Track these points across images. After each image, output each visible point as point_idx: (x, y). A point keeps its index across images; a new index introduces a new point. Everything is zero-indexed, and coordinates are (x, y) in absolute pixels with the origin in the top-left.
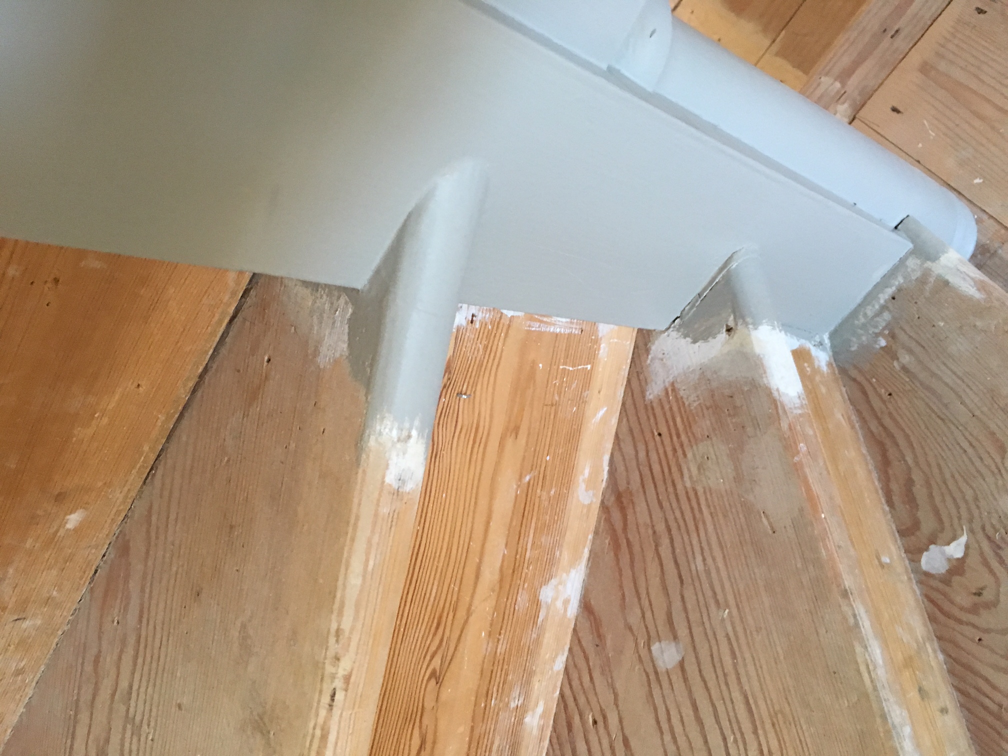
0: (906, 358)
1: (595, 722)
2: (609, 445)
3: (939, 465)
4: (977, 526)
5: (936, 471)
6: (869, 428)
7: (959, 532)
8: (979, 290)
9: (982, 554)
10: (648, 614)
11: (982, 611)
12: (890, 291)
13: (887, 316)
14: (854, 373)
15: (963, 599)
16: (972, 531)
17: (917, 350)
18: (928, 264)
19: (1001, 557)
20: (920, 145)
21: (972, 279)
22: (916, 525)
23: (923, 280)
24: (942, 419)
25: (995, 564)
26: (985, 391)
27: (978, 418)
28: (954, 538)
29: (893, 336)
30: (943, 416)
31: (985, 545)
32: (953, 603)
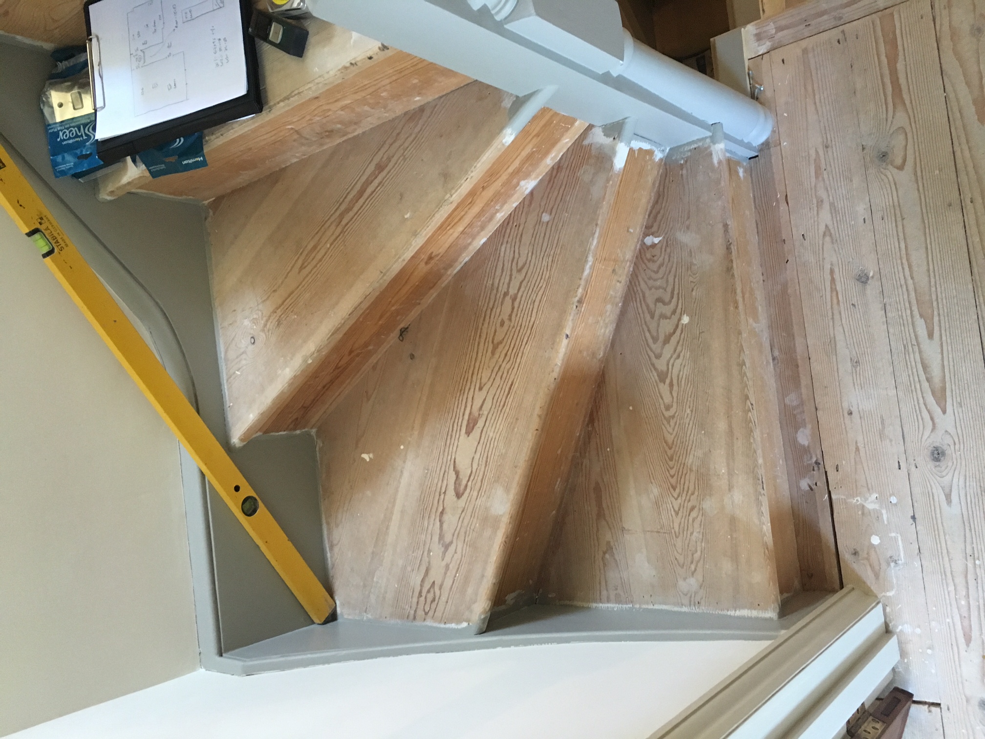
1: (516, 226)
2: (565, 150)
4: (666, 237)
5: (668, 213)
6: (659, 188)
8: (718, 163)
9: (662, 246)
10: (547, 205)
11: (651, 262)
12: (696, 146)
13: (689, 154)
14: (668, 167)
15: (648, 256)
16: (664, 237)
17: (690, 171)
18: (712, 144)
21: (719, 158)
22: (652, 227)
23: (706, 149)
25: (663, 250)
26: (697, 197)
27: (689, 204)
28: (658, 237)
29: (686, 162)
30: (681, 197)
31: (665, 242)
32: (645, 255)
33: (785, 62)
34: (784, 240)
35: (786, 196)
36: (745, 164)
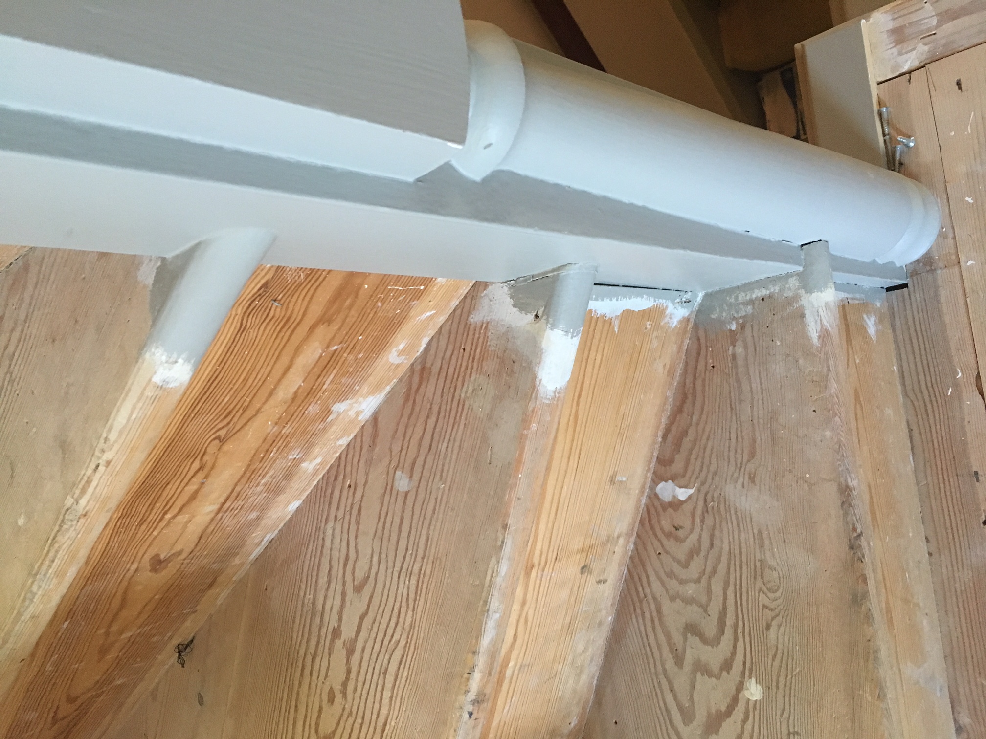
0: (739, 350)
2: (432, 332)
3: (709, 435)
4: (704, 489)
5: (705, 438)
6: (685, 380)
7: (691, 485)
8: (819, 337)
9: (695, 508)
10: (404, 452)
11: (672, 540)
12: (764, 292)
13: (749, 309)
14: (701, 333)
15: (666, 524)
16: (699, 490)
17: (751, 349)
18: (802, 292)
19: (704, 517)
20: (953, 134)
21: (822, 325)
22: (671, 461)
23: (790, 301)
24: (732, 409)
25: (698, 520)
26: (770, 410)
27: (753, 425)
28: (686, 487)
29: (743, 327)
30: (733, 406)
31: (701, 503)
32: (659, 522)
33: (963, 86)
34: (976, 473)
35: (978, 377)
36: (879, 305)
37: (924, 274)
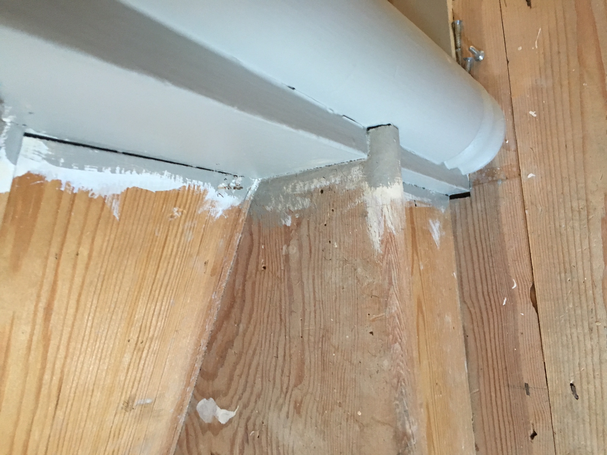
0: (294, 250)
3: (255, 350)
6: (234, 281)
7: (233, 407)
8: (382, 242)
12: (324, 183)
13: (307, 202)
14: (255, 228)
15: (204, 449)
18: (366, 185)
19: (243, 448)
20: (520, 48)
21: (386, 228)
22: (213, 376)
23: (351, 196)
28: (227, 408)
31: (241, 430)
33: (532, 3)
34: (527, 385)
35: (533, 288)
36: (443, 210)
37: (486, 184)
